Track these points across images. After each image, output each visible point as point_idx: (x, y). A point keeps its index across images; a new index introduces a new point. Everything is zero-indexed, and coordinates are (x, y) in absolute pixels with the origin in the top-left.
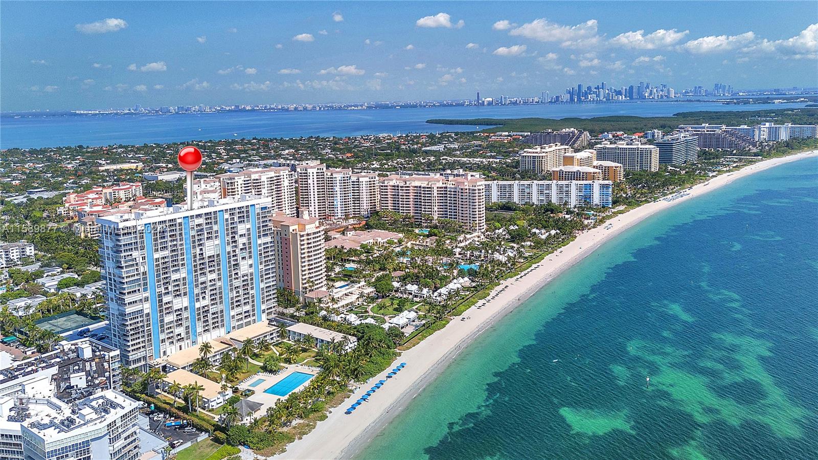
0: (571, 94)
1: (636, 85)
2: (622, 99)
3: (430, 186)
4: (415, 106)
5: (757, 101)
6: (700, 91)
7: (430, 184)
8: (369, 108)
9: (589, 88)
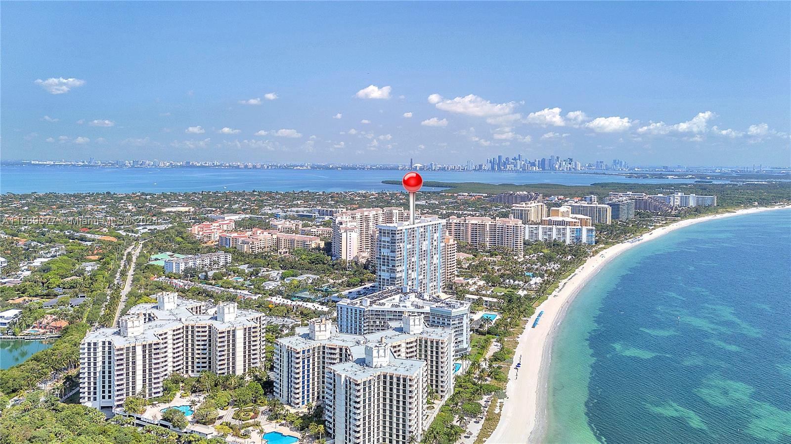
0: (493, 163)
1: (548, 158)
2: (536, 169)
3: (484, 224)
4: (354, 168)
5: (654, 176)
6: (602, 166)
7: (484, 222)
8: (313, 168)
9: (507, 159)
